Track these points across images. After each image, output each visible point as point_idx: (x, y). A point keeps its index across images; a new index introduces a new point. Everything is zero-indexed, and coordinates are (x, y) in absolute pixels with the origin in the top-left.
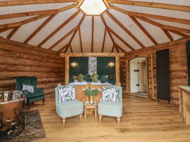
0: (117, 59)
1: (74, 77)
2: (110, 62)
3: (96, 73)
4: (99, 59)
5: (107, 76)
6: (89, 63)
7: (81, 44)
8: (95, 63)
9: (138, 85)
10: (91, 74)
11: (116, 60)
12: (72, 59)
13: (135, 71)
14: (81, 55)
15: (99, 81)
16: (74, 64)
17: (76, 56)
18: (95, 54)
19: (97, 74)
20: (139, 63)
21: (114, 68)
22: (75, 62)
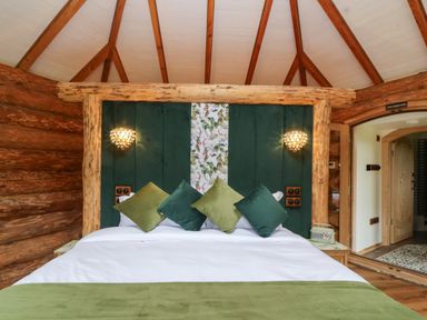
0: (320, 115)
1: (123, 198)
2: (287, 128)
3: (224, 177)
4: (241, 113)
5: (278, 196)
6: (195, 132)
7: (160, 48)
8: (223, 132)
9: (375, 221)
10: (200, 181)
11: (317, 120)
12: (115, 113)
13: (369, 168)
14: (154, 92)
15: (243, 221)
16: (124, 136)
17: (135, 98)
18: (221, 91)
19: (231, 183)
20: (378, 138)
21: (305, 154)
22: (131, 125)
